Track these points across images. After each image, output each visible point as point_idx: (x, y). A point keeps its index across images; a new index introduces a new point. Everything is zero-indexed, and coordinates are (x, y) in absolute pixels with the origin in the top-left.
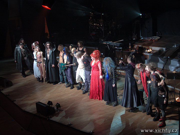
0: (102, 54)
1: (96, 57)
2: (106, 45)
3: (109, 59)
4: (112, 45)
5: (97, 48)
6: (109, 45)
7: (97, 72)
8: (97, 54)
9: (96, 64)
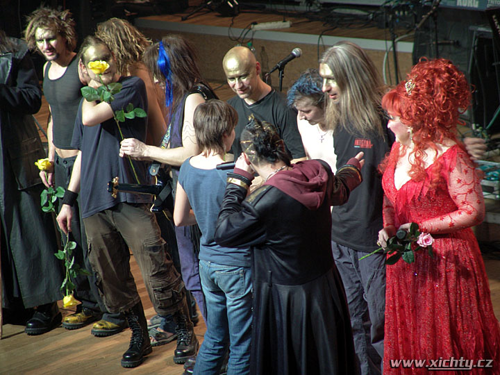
5: (408, 47)
9: (436, 175)
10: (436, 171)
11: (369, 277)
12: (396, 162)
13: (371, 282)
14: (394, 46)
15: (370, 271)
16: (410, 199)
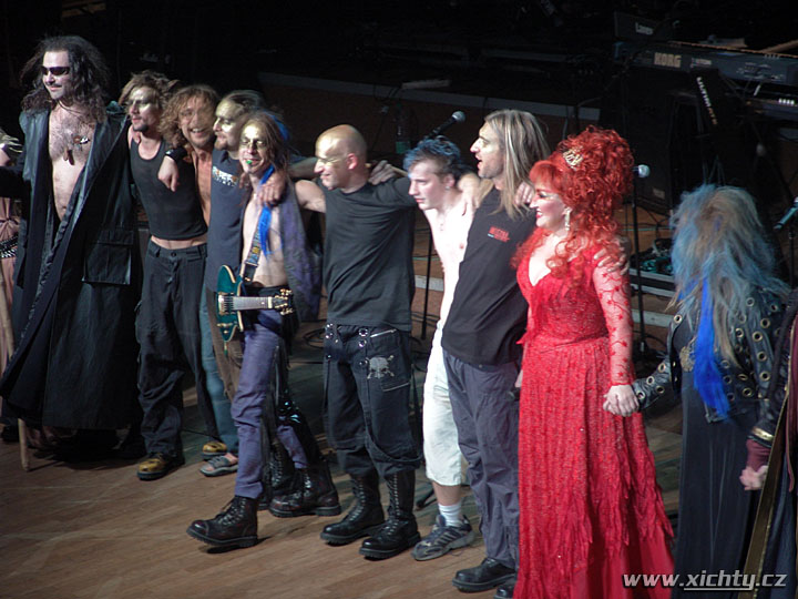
0: (643, 170)
1: (592, 198)
2: (684, 78)
3: (728, 199)
4: (742, 83)
5: (593, 114)
6: (711, 76)
7: (579, 349)
8: (603, 171)
9: (577, 272)
10: (578, 268)
11: (479, 403)
12: (533, 250)
13: (480, 409)
14: (576, 112)
15: (479, 396)
16: (546, 297)
